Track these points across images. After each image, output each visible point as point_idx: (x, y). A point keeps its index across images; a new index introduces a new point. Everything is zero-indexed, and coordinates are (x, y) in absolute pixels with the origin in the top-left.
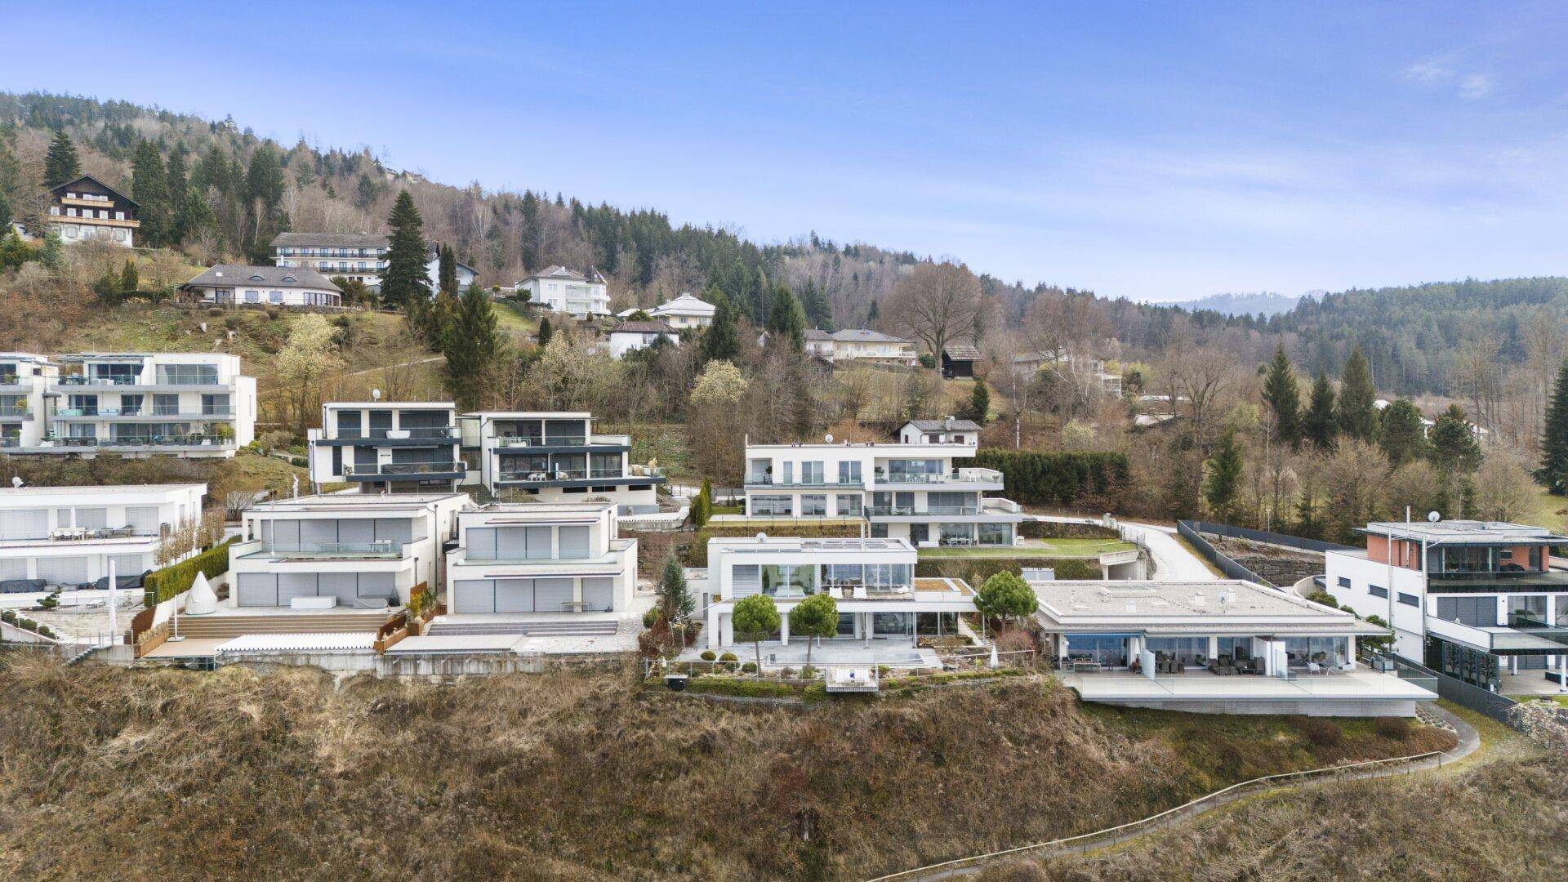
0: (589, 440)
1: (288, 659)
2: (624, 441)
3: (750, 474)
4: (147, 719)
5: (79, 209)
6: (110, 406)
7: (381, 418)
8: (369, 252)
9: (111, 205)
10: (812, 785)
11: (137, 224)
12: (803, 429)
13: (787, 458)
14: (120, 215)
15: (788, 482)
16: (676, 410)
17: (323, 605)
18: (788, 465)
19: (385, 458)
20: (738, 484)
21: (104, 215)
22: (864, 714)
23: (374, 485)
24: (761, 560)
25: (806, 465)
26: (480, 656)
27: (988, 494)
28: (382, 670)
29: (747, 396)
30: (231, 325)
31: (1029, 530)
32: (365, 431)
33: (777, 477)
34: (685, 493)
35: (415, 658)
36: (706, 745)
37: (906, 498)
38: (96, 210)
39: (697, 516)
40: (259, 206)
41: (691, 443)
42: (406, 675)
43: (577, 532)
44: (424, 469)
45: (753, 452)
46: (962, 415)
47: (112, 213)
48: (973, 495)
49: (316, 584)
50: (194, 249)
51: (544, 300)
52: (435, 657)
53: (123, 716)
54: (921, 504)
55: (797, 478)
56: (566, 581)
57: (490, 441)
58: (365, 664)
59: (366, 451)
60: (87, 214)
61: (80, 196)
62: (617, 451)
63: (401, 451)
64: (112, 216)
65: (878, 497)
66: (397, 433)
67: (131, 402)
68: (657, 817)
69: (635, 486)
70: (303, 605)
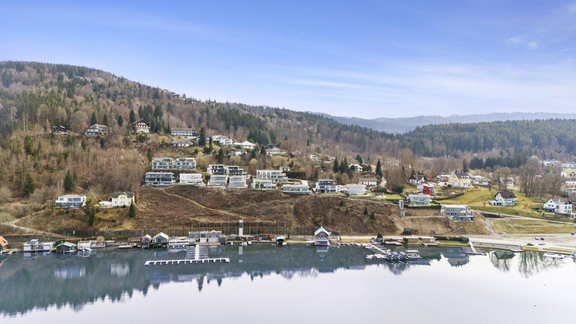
0: (239, 169)
1: (219, 188)
2: (243, 169)
3: (257, 174)
4: (209, 192)
5: (141, 125)
6: (181, 164)
7: (216, 167)
8: (188, 132)
9: (146, 125)
10: (261, 196)
11: (150, 128)
12: (265, 168)
13: (261, 172)
14: (147, 126)
15: (262, 175)
16: (247, 165)
17: (219, 184)
18: (262, 173)
19: (217, 171)
20: (256, 175)
21: (144, 126)
22: (265, 192)
23: (216, 174)
24: (258, 181)
25: (268, 173)
26: (235, 188)
27: (284, 176)
28: (226, 189)
29: (257, 163)
30: (180, 150)
31: (289, 181)
32: (215, 168)
33: (260, 174)
34: (249, 176)
35: (229, 188)
36: (253, 194)
37: (275, 177)
38: (143, 125)
39: (251, 178)
40: (158, 118)
41: (249, 169)
42: (228, 189)
43: (241, 179)
44: (221, 172)
45: (258, 171)
46: (289, 166)
47: (145, 126)
48: (283, 176)
49: (218, 182)
50: (161, 133)
51: (221, 142)
52: (231, 188)
53: (208, 191)
54: (277, 177)
55: (263, 174)
56: (240, 183)
57: (228, 170)
58: (225, 188)
59: (215, 170)
60: (142, 126)
61: (141, 123)
62: (242, 171)
63: (219, 170)
64: (146, 127)
65: (272, 177)
66: (218, 168)
67: (184, 164)
68: (250, 198)
69: (244, 175)
70: (217, 184)
